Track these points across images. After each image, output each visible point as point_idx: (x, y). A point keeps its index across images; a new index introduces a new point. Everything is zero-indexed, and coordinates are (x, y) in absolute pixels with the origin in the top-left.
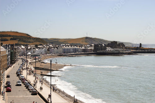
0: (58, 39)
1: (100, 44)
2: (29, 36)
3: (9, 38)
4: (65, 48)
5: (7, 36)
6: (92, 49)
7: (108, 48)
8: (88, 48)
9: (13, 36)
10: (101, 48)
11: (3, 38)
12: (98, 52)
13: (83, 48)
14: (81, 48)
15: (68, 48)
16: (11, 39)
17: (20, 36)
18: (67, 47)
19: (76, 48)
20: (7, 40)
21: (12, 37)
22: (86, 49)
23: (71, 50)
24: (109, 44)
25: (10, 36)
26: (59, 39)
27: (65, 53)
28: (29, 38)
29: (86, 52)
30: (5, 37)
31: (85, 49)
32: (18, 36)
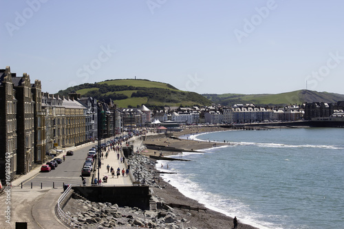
0: (240, 95)
1: (318, 104)
2: (171, 89)
3: (128, 93)
4: (240, 111)
5: (125, 90)
6: (299, 114)
7: (336, 112)
8: (292, 112)
9: (137, 89)
10: (321, 112)
11: (117, 93)
12: (313, 119)
13: (280, 111)
14: (275, 111)
15: (246, 111)
16: (133, 95)
17: (152, 88)
18: (244, 110)
19: (265, 111)
20: (126, 98)
21: (136, 91)
22: (287, 114)
23: (253, 115)
24: (339, 102)
25: (130, 88)
26: (243, 95)
27: (238, 122)
28: (172, 92)
29: (287, 120)
30: (120, 90)
31: (284, 114)
32: (149, 89)
